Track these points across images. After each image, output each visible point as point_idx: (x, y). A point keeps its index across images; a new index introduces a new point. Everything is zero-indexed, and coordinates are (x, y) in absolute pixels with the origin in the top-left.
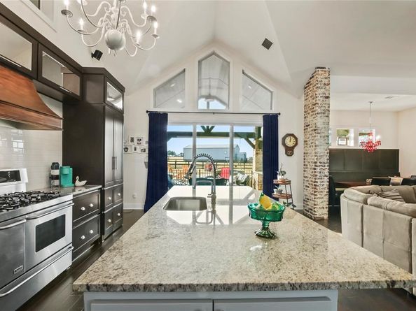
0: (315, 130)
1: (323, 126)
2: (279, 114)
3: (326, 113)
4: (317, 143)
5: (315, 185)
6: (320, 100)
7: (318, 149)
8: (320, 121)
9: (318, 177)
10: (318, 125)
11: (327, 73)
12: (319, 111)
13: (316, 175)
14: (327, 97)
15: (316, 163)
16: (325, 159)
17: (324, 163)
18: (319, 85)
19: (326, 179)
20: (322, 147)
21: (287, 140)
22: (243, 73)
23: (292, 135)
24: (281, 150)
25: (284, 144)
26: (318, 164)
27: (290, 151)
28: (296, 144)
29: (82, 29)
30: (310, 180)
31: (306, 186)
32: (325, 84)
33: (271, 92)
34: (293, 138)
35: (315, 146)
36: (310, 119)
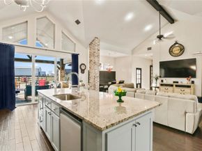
0: (94, 63)
2: (79, 54)
3: (98, 56)
5: (95, 86)
6: (96, 51)
7: (96, 71)
10: (96, 61)
11: (99, 40)
12: (96, 55)
13: (95, 82)
14: (99, 50)
15: (95, 76)
16: (98, 75)
18: (96, 45)
21: (82, 66)
22: (62, 32)
23: (84, 64)
25: (80, 68)
27: (83, 71)
28: (86, 68)
32: (98, 45)
33: (75, 44)
34: (84, 66)
35: (95, 69)
36: (92, 58)
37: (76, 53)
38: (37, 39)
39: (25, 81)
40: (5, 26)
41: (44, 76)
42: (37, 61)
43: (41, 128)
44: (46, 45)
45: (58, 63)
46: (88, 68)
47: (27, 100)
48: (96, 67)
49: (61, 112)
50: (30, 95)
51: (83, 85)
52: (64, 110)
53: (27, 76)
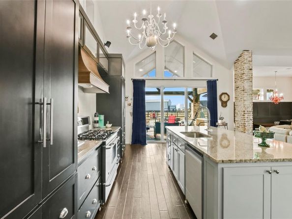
0: (243, 90)
1: (248, 88)
2: (217, 80)
3: (250, 79)
4: (245, 99)
5: (244, 126)
6: (246, 71)
7: (246, 103)
8: (246, 85)
9: (246, 120)
10: (246, 87)
11: (250, 54)
12: (246, 78)
13: (245, 120)
14: (251, 69)
15: (244, 111)
16: (251, 109)
17: (250, 111)
18: (245, 62)
19: (251, 122)
20: (248, 101)
21: (223, 97)
22: (194, 54)
23: (226, 94)
24: (219, 103)
25: (221, 99)
26: (246, 112)
27: (224, 104)
28: (229, 99)
29: (129, 35)
30: (240, 123)
31: (237, 127)
32: (249, 61)
33: (211, 66)
34: (226, 96)
35: (244, 101)
36: (239, 83)
37: (213, 78)
38: (166, 68)
39: (154, 118)
40: (138, 61)
41: (174, 111)
42: (166, 93)
43: (169, 167)
44: (176, 72)
45: (190, 93)
46: (232, 99)
47: (156, 138)
48: (246, 97)
49: (186, 148)
50: (159, 133)
51: (225, 125)
52: (189, 146)
53: (156, 111)
